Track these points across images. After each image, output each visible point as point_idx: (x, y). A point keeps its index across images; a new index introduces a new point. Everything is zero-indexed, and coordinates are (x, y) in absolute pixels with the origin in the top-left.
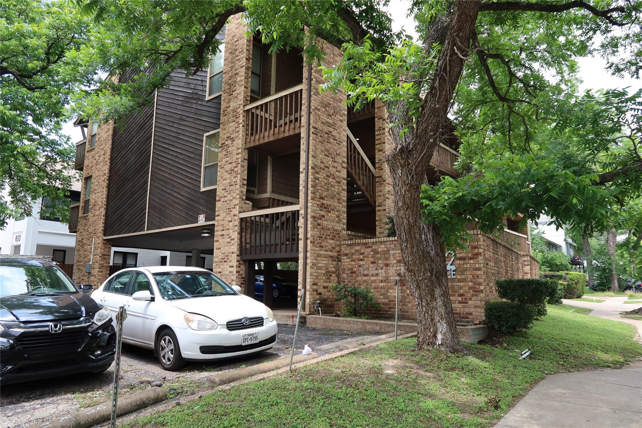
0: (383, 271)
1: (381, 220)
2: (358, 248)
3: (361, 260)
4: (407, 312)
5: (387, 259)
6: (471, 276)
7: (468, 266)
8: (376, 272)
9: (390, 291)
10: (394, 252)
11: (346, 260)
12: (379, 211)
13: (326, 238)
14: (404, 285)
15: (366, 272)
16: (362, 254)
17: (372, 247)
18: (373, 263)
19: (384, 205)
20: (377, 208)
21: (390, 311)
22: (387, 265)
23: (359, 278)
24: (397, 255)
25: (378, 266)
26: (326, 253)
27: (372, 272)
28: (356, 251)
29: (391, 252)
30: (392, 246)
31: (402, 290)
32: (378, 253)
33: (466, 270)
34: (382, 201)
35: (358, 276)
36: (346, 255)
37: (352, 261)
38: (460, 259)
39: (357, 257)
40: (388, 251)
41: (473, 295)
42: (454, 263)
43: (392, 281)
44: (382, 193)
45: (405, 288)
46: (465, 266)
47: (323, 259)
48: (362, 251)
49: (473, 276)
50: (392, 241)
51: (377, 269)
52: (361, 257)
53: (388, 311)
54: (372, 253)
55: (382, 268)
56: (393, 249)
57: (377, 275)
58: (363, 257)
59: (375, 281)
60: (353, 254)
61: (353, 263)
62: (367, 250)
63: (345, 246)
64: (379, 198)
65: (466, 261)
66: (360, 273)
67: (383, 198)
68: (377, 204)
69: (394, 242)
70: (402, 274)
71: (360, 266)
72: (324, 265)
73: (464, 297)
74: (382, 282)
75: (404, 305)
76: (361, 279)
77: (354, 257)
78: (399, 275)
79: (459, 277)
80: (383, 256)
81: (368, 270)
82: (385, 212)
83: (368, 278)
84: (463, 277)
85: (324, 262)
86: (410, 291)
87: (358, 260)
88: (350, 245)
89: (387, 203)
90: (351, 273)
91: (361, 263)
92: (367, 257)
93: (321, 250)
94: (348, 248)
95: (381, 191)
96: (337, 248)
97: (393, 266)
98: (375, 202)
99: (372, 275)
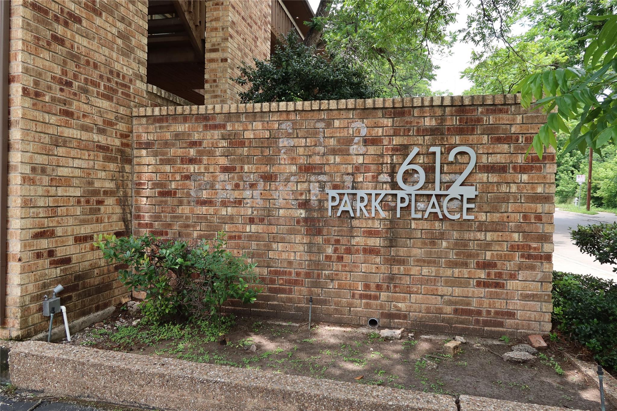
0: (256, 193)
1: (215, 81)
2: (181, 128)
3: (192, 161)
4: (324, 302)
5: (269, 161)
6: (519, 217)
7: (514, 188)
8: (236, 194)
9: (274, 246)
10: (292, 142)
11: (146, 160)
12: (212, 60)
13: (86, 91)
14: (319, 232)
15: (205, 195)
16: (193, 144)
17: (224, 127)
18: (225, 170)
19: (223, 50)
20: (208, 56)
21: (274, 299)
22: (269, 178)
23: (185, 210)
24: (301, 151)
25: (241, 178)
26: (85, 136)
27: (222, 195)
28: (177, 136)
29: (283, 142)
30: (287, 126)
31: (310, 244)
32: (242, 144)
33: (505, 199)
34: (219, 39)
35: (181, 203)
36: (148, 145)
37: (163, 162)
38: (490, 169)
39: (180, 152)
40: (273, 139)
41: (520, 268)
42: (471, 180)
43: (281, 221)
44: (219, 24)
45: (319, 239)
46: (504, 188)
47: (73, 153)
48: (196, 137)
49: (525, 217)
50: (288, 112)
51: (237, 186)
52: (192, 152)
53: (267, 298)
54: (224, 143)
55: (252, 186)
56: (289, 136)
57: (239, 202)
58: (198, 152)
59: (231, 219)
60: (166, 144)
61: (168, 168)
62: (209, 134)
63: (144, 120)
64: (213, 34)
65: (509, 177)
66: (189, 195)
67: (221, 34)
68: (208, 46)
69: (292, 117)
70: (314, 203)
71: (187, 177)
72: (77, 173)
73: (493, 271)
74: (252, 221)
75: (316, 285)
76: (192, 211)
77: (172, 152)
78: (305, 205)
79: (482, 217)
80: (258, 152)
81: (212, 187)
82: (226, 64)
83: (211, 210)
84: (496, 217)
85: (77, 163)
86: (336, 250)
87: (182, 162)
88: (160, 119)
89: (229, 45)
90: (162, 194)
91: (192, 168)
92: (211, 154)
93: (67, 125)
94: (151, 128)
95: (217, 19)
96: (122, 127)
97: (287, 180)
98: (203, 41)
99: (224, 204)
